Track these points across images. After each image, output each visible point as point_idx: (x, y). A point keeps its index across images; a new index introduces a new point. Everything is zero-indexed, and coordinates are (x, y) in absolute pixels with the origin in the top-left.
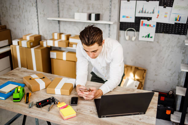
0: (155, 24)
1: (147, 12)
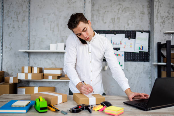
0: (123, 54)
1: (115, 43)
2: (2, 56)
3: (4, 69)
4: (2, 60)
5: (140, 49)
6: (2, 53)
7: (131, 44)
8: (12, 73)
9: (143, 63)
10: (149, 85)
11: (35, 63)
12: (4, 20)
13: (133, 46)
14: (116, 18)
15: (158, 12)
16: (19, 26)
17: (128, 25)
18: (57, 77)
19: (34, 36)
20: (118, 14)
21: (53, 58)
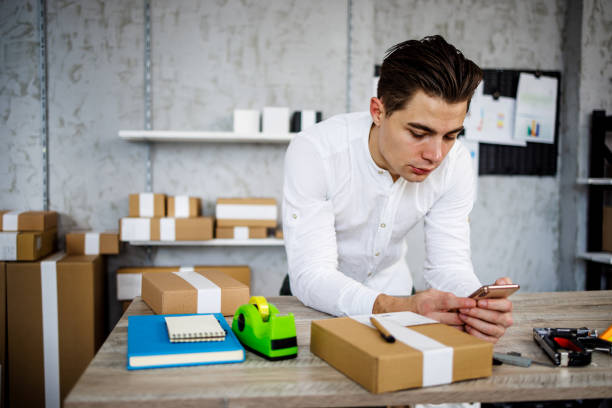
0: (476, 148)
2: (46, 156)
3: (58, 206)
4: (47, 169)
5: (530, 132)
6: (46, 144)
7: (501, 117)
8: (88, 219)
10: (553, 255)
11: (174, 183)
12: (49, 17)
13: (506, 122)
14: (452, 24)
15: (595, 8)
16: (111, 44)
17: (492, 49)
19: (170, 81)
20: (458, 9)
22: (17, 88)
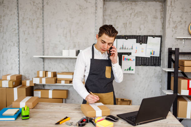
0: (135, 58)
1: (126, 48)
2: (19, 61)
3: (22, 73)
4: (19, 64)
5: (151, 54)
6: (19, 58)
7: (143, 49)
8: (29, 76)
9: (154, 67)
10: (160, 89)
11: (50, 68)
12: (20, 27)
13: (144, 51)
14: (128, 23)
15: (170, 17)
16: (34, 33)
17: (140, 29)
18: (69, 82)
19: (48, 42)
20: (130, 18)
21: (66, 63)
22: (12, 44)
